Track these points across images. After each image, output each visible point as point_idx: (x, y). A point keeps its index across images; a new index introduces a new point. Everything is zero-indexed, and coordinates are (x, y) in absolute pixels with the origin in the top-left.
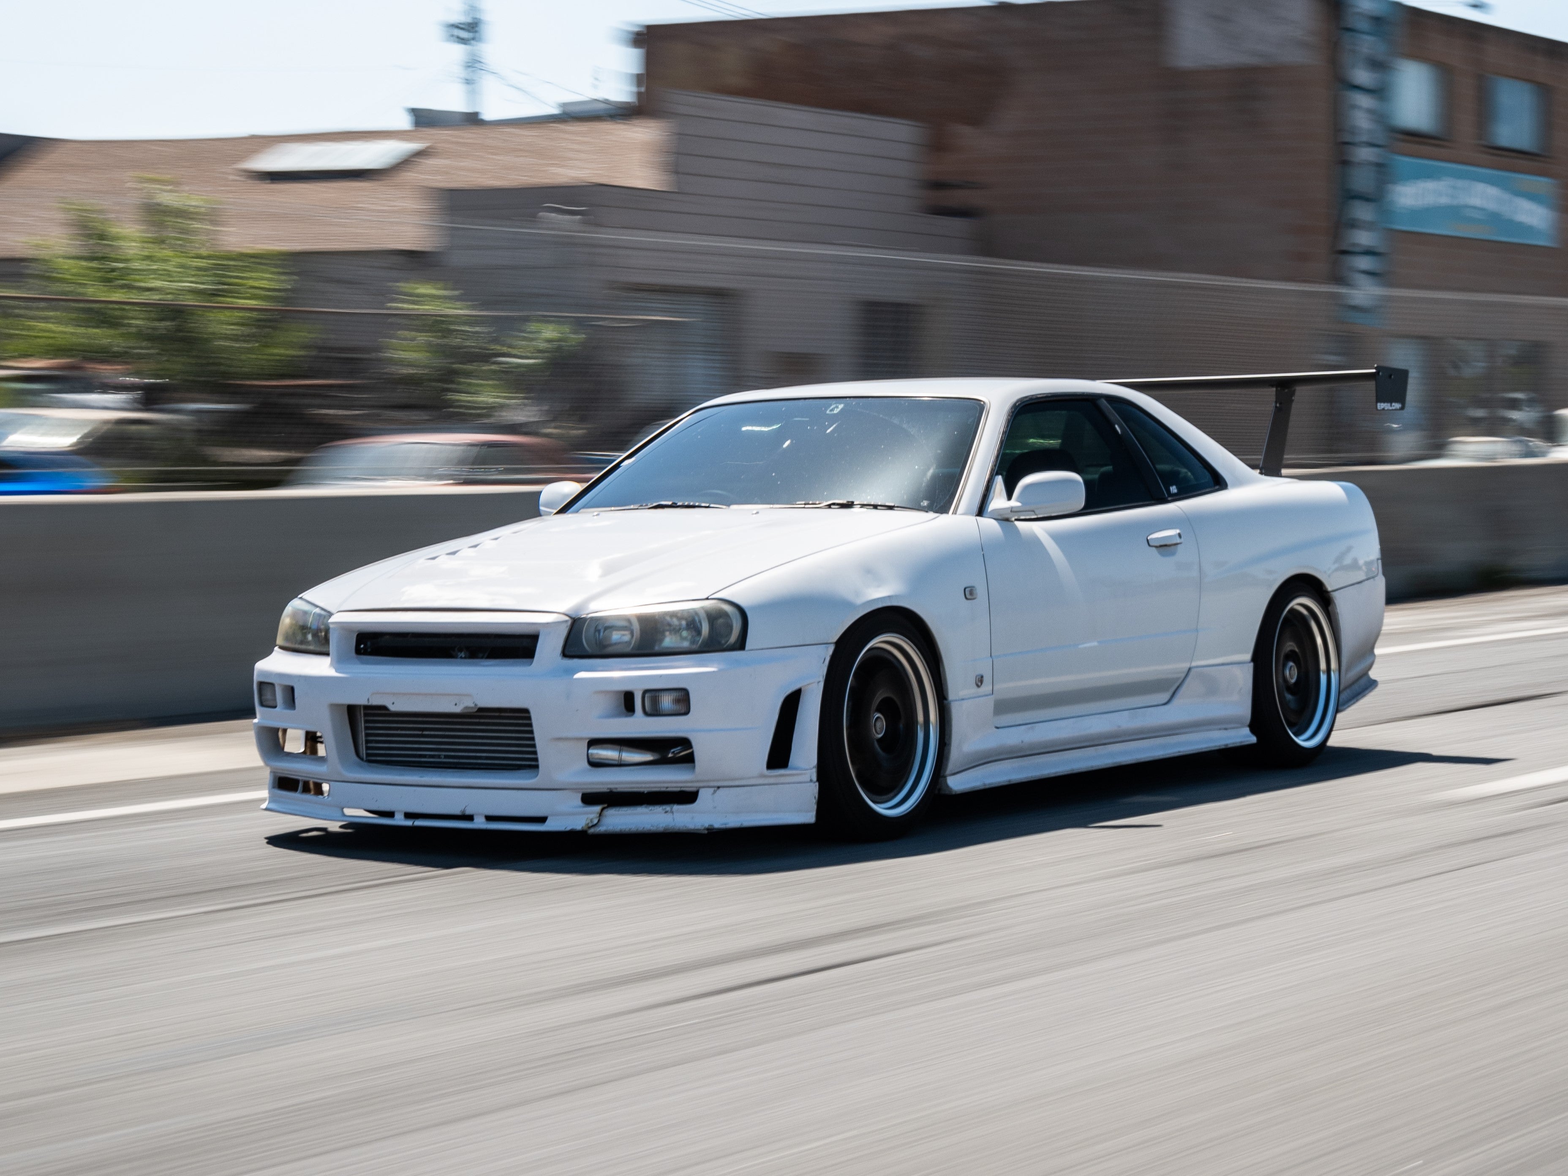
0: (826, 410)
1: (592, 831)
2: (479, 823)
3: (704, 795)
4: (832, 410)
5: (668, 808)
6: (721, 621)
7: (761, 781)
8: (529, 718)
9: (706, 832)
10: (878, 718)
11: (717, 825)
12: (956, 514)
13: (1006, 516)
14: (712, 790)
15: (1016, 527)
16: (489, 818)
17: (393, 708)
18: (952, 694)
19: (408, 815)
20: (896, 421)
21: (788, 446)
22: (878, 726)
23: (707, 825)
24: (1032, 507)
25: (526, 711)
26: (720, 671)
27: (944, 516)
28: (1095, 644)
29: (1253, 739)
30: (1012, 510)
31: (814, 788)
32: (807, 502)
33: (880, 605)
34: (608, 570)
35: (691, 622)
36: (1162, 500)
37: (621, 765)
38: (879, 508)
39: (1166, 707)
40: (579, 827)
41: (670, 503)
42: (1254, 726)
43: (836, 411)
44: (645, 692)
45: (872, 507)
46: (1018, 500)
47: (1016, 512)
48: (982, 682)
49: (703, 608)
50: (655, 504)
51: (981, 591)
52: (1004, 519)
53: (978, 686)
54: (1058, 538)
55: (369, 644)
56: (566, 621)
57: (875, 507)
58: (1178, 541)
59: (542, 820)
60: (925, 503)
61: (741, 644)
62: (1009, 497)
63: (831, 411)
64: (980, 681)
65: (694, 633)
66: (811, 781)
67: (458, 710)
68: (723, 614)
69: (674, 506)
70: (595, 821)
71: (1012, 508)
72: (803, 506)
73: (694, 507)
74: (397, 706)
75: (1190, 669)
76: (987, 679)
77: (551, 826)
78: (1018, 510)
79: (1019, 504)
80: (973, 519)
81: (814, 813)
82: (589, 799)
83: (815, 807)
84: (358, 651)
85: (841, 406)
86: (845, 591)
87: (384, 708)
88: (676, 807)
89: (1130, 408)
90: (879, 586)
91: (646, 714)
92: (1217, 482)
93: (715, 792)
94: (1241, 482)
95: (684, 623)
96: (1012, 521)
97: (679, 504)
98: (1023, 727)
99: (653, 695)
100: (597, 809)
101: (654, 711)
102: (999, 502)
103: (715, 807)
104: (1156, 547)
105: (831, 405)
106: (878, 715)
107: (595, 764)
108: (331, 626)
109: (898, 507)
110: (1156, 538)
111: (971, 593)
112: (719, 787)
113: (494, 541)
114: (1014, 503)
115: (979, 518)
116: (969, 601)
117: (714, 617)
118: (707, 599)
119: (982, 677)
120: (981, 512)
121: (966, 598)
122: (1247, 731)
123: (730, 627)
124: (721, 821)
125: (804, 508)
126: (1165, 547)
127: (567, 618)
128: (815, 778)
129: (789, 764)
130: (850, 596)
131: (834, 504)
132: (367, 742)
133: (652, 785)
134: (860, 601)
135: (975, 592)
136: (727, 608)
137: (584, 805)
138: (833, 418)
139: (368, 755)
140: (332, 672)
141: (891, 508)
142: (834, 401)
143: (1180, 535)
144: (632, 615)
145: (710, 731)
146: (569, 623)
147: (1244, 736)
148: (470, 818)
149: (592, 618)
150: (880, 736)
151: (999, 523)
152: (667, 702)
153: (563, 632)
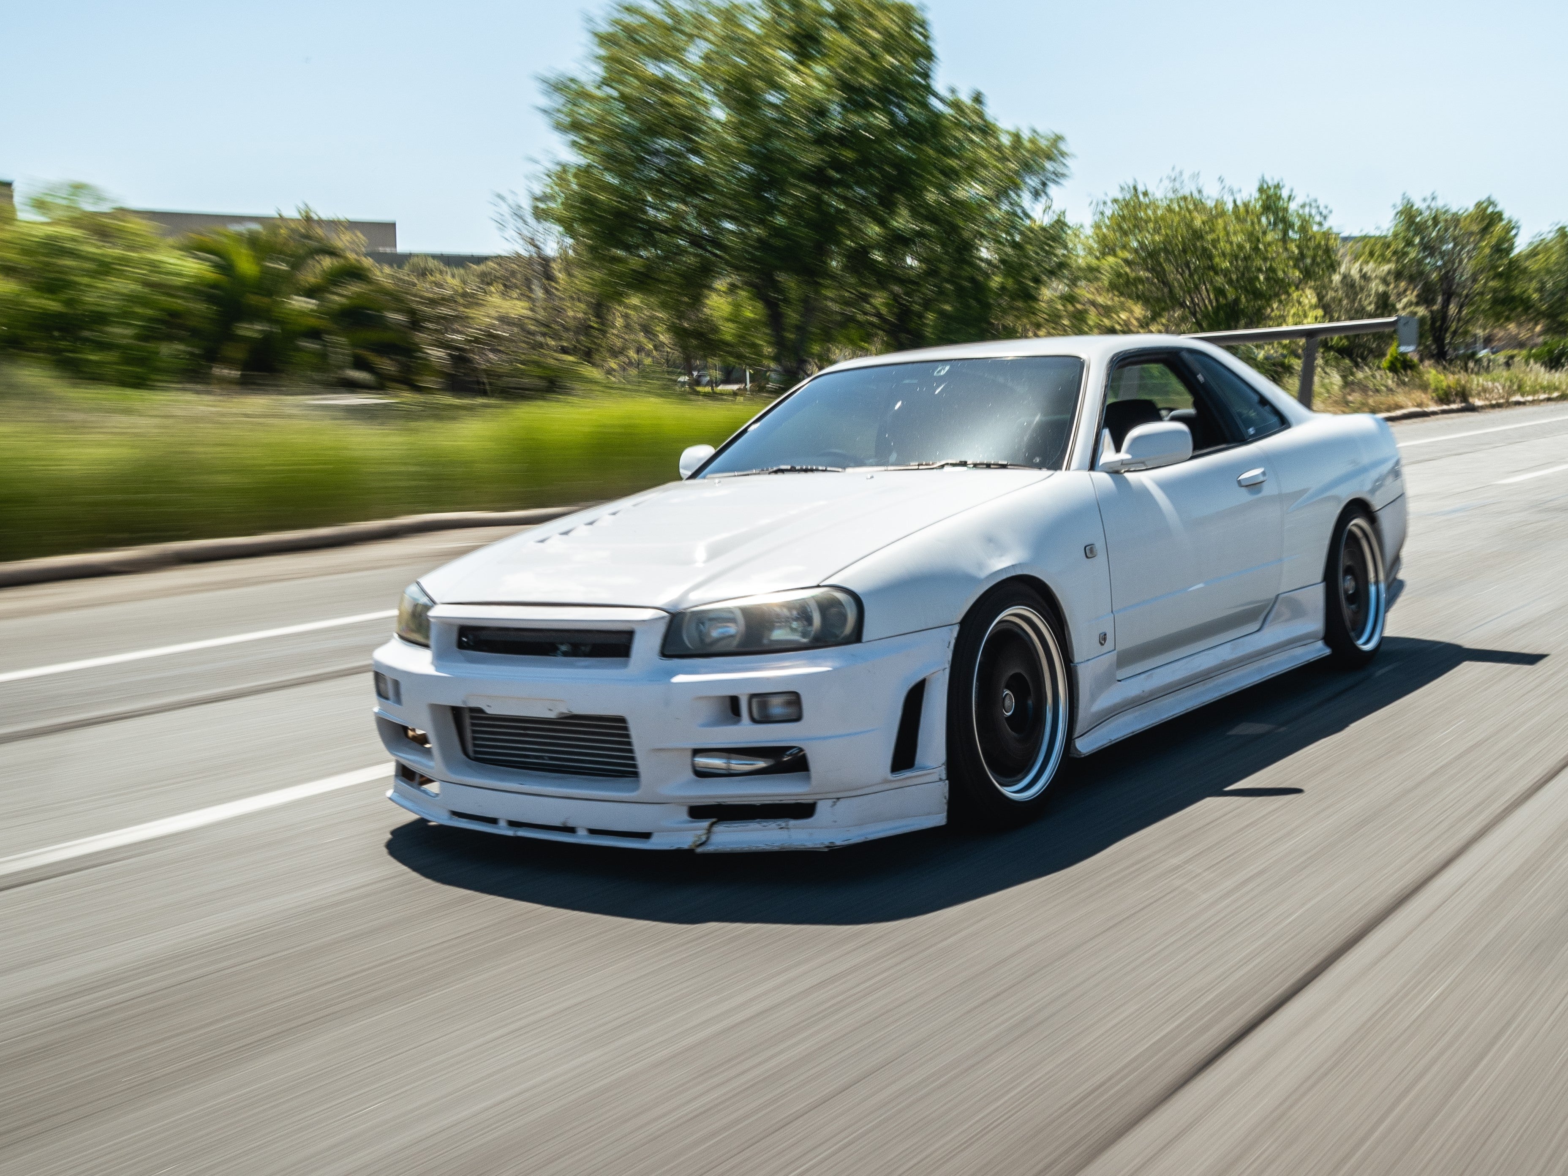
0: (933, 372)
1: (699, 850)
2: (582, 838)
3: (822, 808)
4: (940, 371)
5: (782, 823)
6: (834, 610)
7: (887, 786)
8: (626, 728)
9: (826, 850)
10: (1007, 694)
11: (839, 842)
12: (1069, 469)
13: (1116, 469)
14: (830, 802)
15: (1126, 479)
16: (593, 832)
17: (489, 711)
18: (1078, 656)
19: (512, 824)
20: (1001, 380)
21: (900, 407)
22: (1009, 702)
23: (827, 843)
24: (1142, 459)
25: (622, 720)
26: (835, 669)
27: (1058, 473)
28: (1201, 585)
29: (1327, 651)
30: (1123, 463)
31: (944, 787)
32: (921, 462)
33: (1004, 577)
34: (714, 553)
35: (803, 613)
36: (1243, 441)
37: (730, 774)
38: (992, 466)
39: (1258, 634)
40: (686, 846)
41: (789, 467)
42: (1328, 639)
43: (943, 373)
44: (752, 696)
45: (985, 466)
46: (1128, 452)
47: (1127, 464)
48: (1105, 639)
49: (813, 597)
50: (775, 469)
51: (1099, 546)
52: (1115, 471)
53: (1102, 644)
54: (1166, 486)
55: (471, 637)
56: (663, 618)
57: (988, 466)
58: (1262, 479)
59: (647, 836)
60: (1038, 460)
61: (857, 636)
62: (1118, 449)
63: (938, 372)
64: (1103, 639)
65: (805, 623)
66: (941, 780)
67: (552, 715)
68: (837, 603)
69: (793, 470)
70: (704, 838)
71: (1122, 460)
72: (917, 467)
73: (812, 470)
74: (493, 709)
75: (1277, 596)
76: (1110, 637)
77: (654, 844)
78: (1127, 462)
79: (1128, 457)
80: (1086, 474)
81: (945, 814)
82: (697, 812)
83: (946, 807)
84: (461, 645)
85: (947, 368)
86: (967, 565)
87: (480, 711)
88: (792, 823)
89: (1207, 359)
90: (1001, 556)
91: (754, 721)
92: (1284, 423)
93: (835, 804)
94: (1300, 421)
95: (795, 613)
96: (1122, 473)
97: (798, 467)
98: (1143, 676)
99: (761, 699)
100: (705, 824)
101: (764, 718)
102: (1108, 455)
103: (835, 822)
104: (1247, 486)
105: (937, 368)
106: (1007, 692)
107: (702, 774)
108: (431, 620)
109: (1010, 465)
110: (1246, 479)
111: (1091, 551)
112: (838, 799)
113: (613, 517)
114: (1124, 455)
115: (1092, 473)
116: (1090, 559)
117: (827, 607)
118: (818, 586)
119: (1105, 635)
120: (1092, 466)
121: (1087, 557)
122: (1320, 644)
123: (843, 617)
124: (842, 836)
125: (918, 469)
126: (1254, 486)
127: (665, 614)
128: (944, 776)
129: (916, 763)
130: (973, 571)
131: (947, 464)
132: (474, 739)
133: (765, 798)
134: (983, 574)
135: (1095, 550)
136: (840, 595)
137: (690, 819)
138: (941, 380)
139: (476, 752)
140: (431, 670)
141: (1004, 467)
142: (940, 364)
143: (1264, 474)
144: (736, 607)
145: (825, 738)
146: (667, 620)
147: (1319, 650)
148: (571, 830)
149: (693, 612)
150: (1009, 714)
151: (1112, 477)
152: (777, 707)
153: (660, 629)
